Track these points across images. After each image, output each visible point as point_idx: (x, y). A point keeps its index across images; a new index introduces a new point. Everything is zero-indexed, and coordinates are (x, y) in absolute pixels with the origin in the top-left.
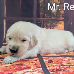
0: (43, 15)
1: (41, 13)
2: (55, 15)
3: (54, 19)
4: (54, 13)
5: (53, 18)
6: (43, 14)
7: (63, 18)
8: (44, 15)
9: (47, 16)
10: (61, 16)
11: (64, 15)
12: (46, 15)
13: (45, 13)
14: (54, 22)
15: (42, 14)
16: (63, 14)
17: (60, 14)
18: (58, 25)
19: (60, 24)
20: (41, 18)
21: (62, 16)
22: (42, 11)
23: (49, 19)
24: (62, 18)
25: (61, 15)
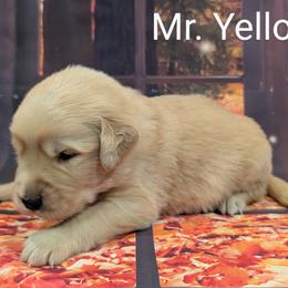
0: (168, 65)
1: (161, 60)
2: (212, 62)
3: (208, 76)
4: (208, 57)
5: (205, 74)
6: (168, 60)
7: (241, 74)
8: (172, 65)
9: (181, 69)
10: (232, 67)
11: (242, 63)
12: (177, 64)
13: (174, 58)
14: (208, 88)
15: (165, 63)
16: (239, 59)
17: (228, 61)
18: (222, 98)
19: (231, 93)
20: (160, 77)
21: (235, 65)
22: (163, 52)
23: (190, 77)
24: (235, 73)
25: (230, 63)
